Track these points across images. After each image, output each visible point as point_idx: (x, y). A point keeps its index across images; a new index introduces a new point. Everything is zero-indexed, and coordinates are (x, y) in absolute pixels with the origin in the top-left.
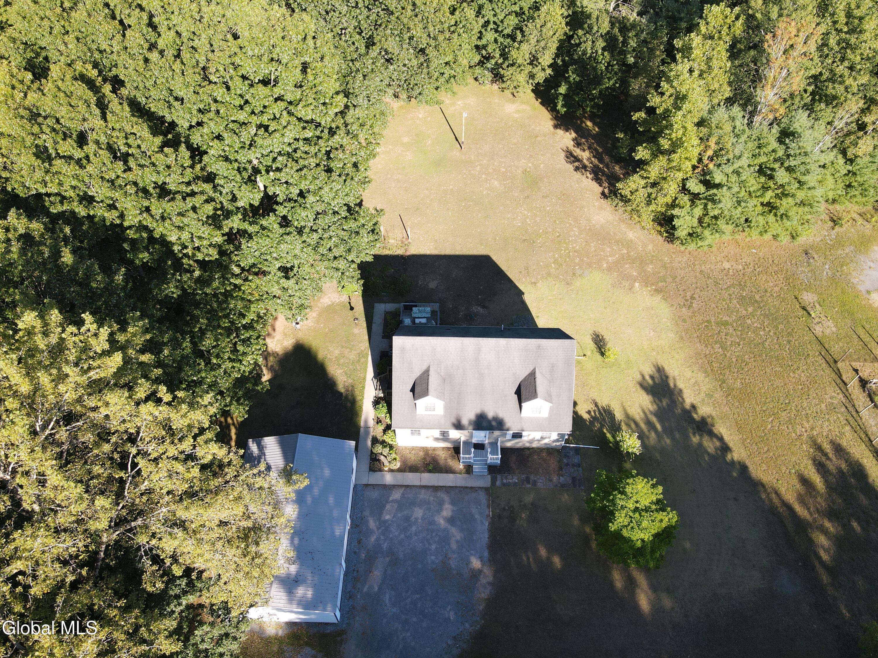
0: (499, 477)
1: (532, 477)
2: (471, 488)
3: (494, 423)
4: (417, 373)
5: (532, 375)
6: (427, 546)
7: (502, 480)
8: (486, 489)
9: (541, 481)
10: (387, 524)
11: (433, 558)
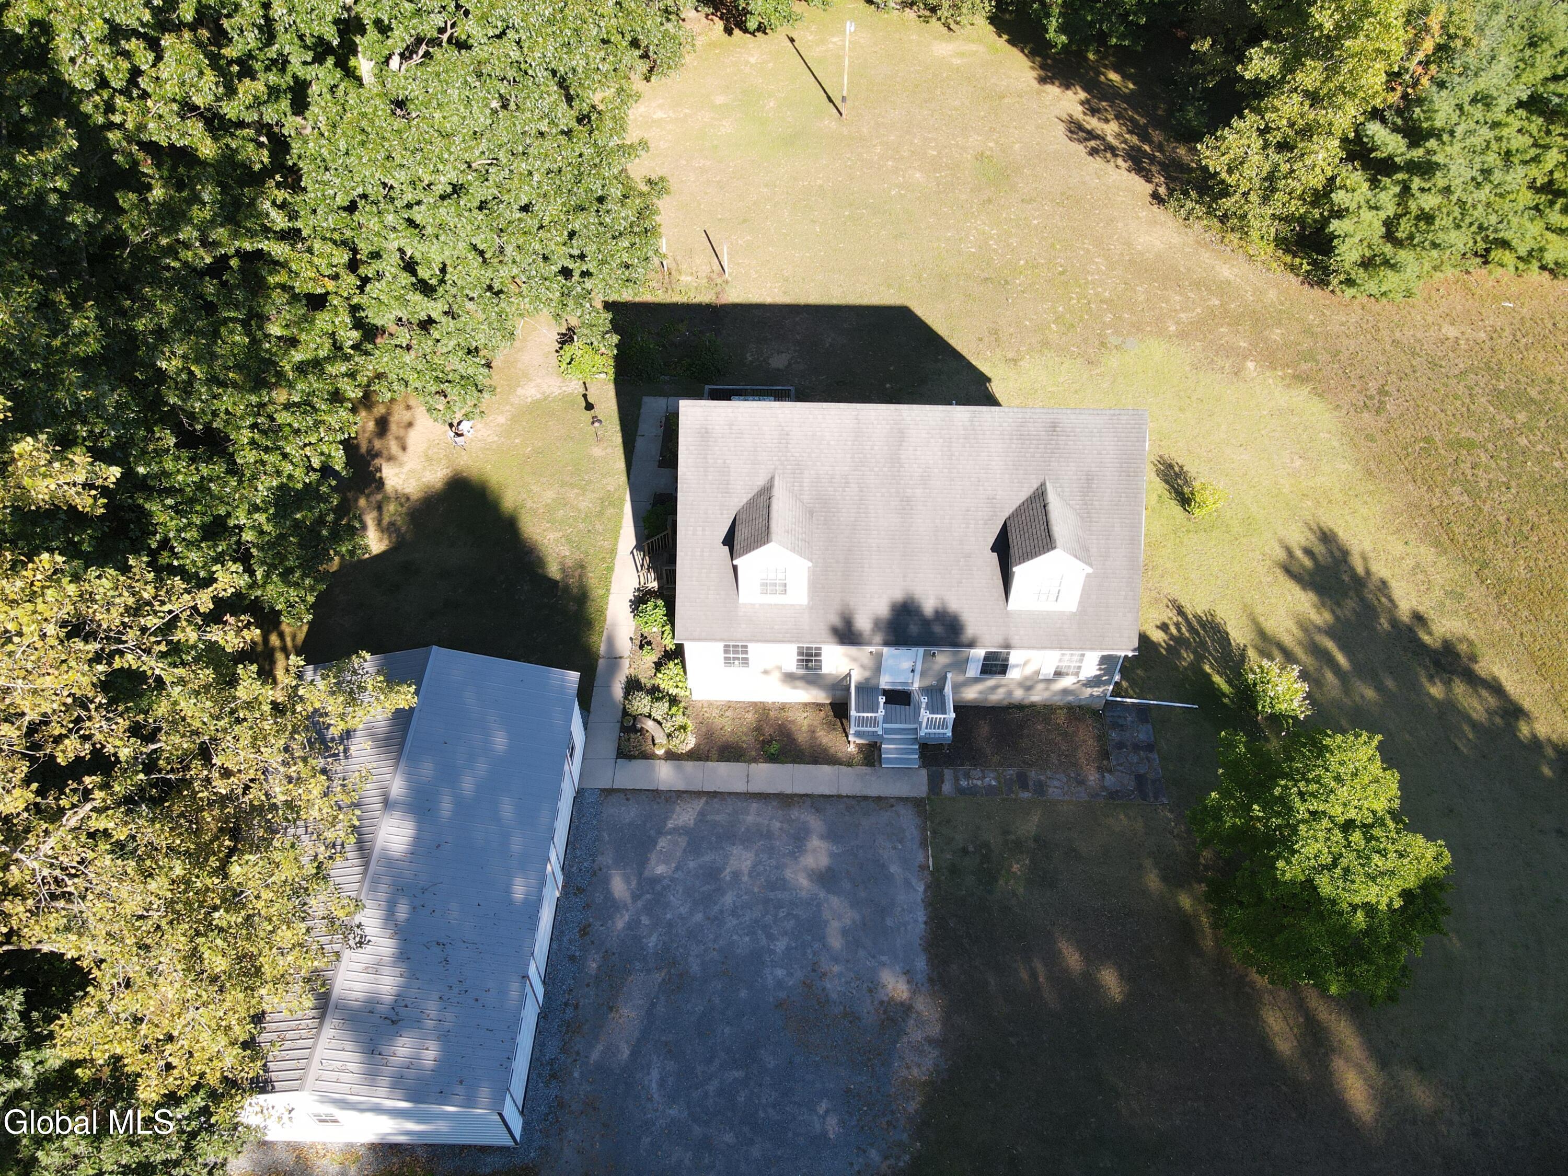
0: (948, 773)
1: (1033, 774)
2: (879, 799)
3: (938, 629)
4: (739, 498)
5: (1039, 499)
6: (764, 942)
7: (957, 780)
8: (917, 803)
9: (1056, 783)
10: (658, 888)
11: (780, 972)
